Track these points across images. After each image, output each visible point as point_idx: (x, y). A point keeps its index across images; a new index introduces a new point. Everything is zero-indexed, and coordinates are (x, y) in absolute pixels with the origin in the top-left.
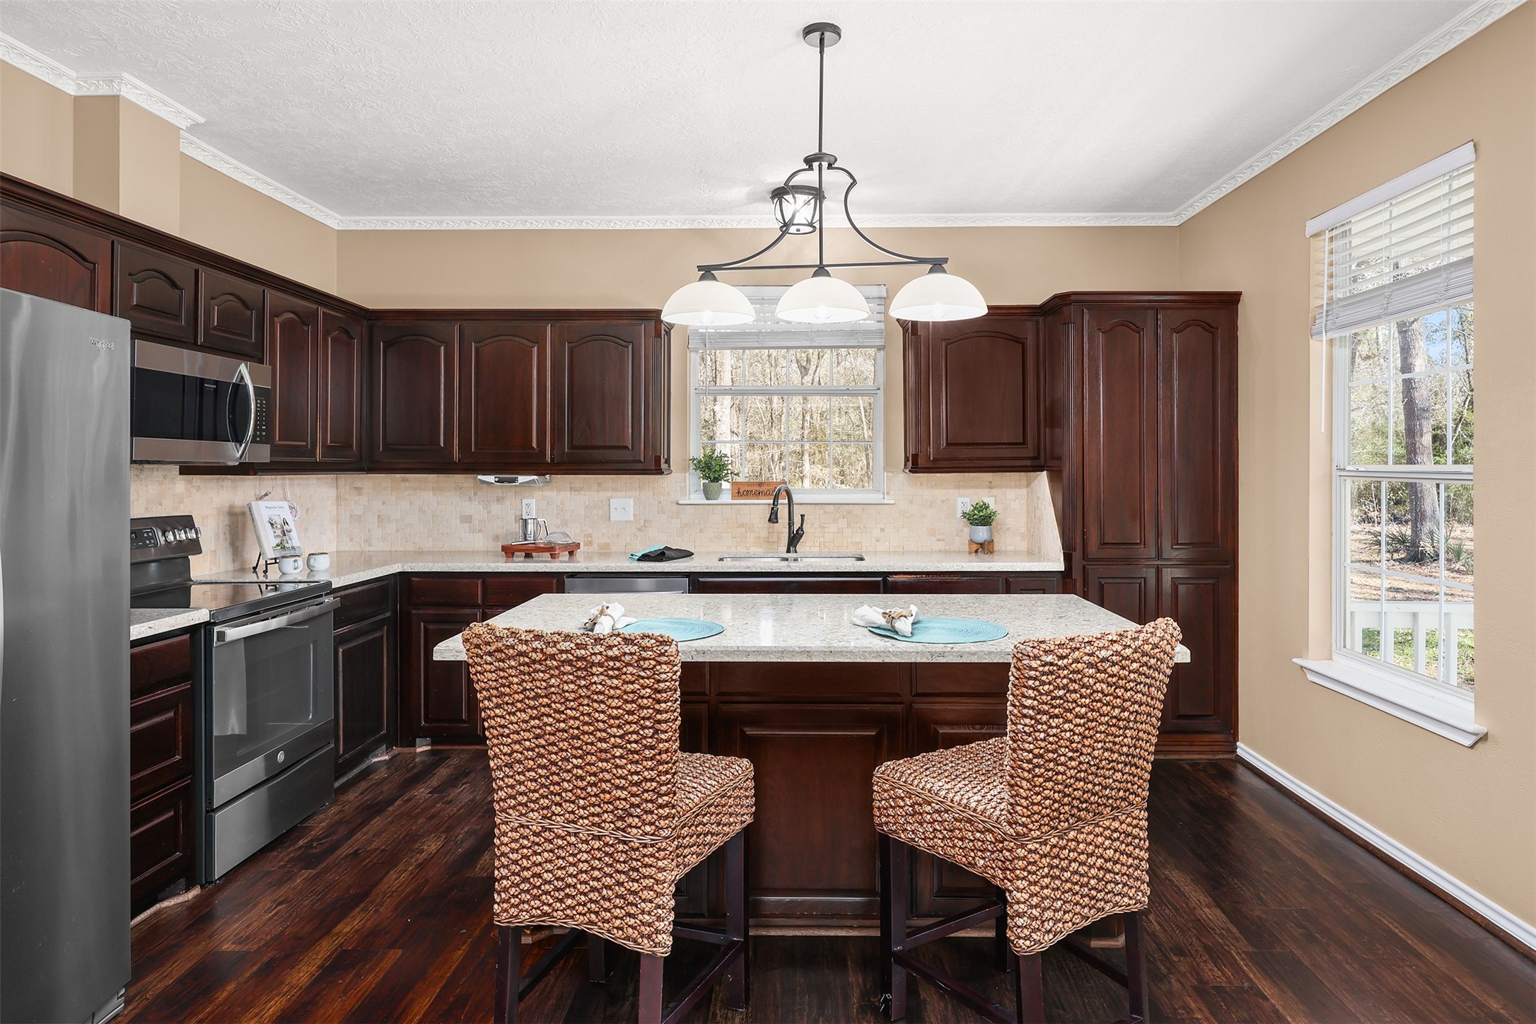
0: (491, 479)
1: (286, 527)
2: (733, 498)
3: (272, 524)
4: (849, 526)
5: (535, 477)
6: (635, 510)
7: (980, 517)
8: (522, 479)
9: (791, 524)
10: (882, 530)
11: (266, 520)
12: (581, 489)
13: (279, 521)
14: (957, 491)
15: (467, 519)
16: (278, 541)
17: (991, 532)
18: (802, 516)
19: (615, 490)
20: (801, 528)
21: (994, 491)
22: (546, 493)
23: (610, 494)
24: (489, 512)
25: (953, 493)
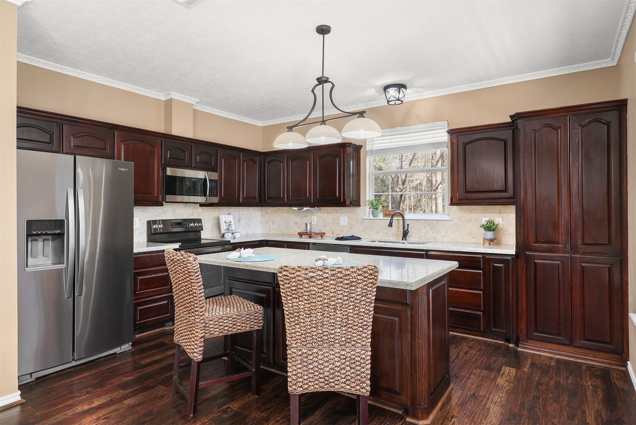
0: (296, 209)
1: (230, 224)
2: (383, 217)
3: (225, 222)
4: (431, 229)
5: (309, 208)
6: (348, 221)
7: (490, 227)
8: (305, 209)
9: (404, 228)
10: (446, 232)
11: (224, 221)
12: (330, 213)
13: (228, 222)
14: (482, 215)
15: (296, 223)
16: (227, 228)
17: (495, 234)
18: (408, 225)
19: (341, 213)
20: (407, 230)
21: (502, 215)
22: (320, 214)
23: (340, 214)
24: (302, 221)
25: (480, 215)
